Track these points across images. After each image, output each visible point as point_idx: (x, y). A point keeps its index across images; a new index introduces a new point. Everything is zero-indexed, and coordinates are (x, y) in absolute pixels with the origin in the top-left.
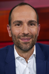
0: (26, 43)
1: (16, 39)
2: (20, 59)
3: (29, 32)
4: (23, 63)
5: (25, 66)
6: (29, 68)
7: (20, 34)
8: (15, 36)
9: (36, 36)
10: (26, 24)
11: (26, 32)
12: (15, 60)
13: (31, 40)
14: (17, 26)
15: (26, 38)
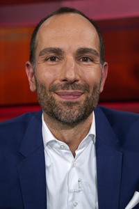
0: (70, 105)
1: (46, 94)
2: (57, 145)
3: (78, 78)
4: (63, 157)
5: (70, 165)
6: (79, 170)
7: (56, 82)
8: (43, 87)
9: (95, 88)
10: (70, 58)
11: (71, 76)
12: (43, 148)
13: (83, 97)
14: (49, 62)
15: (71, 91)
